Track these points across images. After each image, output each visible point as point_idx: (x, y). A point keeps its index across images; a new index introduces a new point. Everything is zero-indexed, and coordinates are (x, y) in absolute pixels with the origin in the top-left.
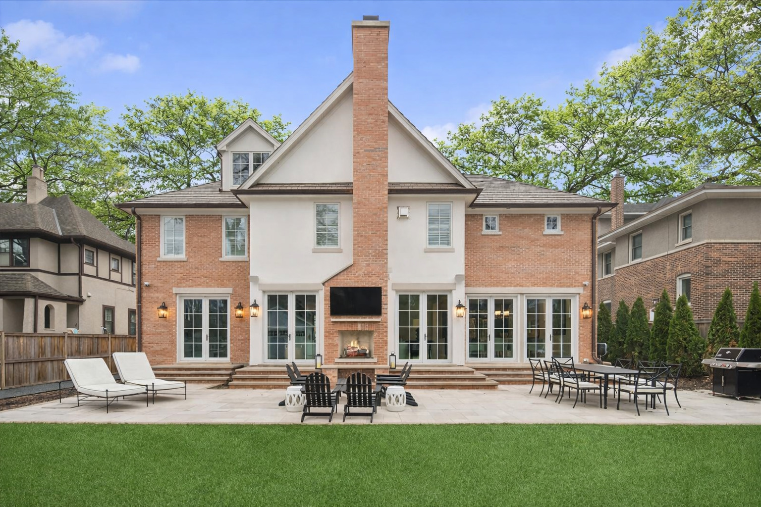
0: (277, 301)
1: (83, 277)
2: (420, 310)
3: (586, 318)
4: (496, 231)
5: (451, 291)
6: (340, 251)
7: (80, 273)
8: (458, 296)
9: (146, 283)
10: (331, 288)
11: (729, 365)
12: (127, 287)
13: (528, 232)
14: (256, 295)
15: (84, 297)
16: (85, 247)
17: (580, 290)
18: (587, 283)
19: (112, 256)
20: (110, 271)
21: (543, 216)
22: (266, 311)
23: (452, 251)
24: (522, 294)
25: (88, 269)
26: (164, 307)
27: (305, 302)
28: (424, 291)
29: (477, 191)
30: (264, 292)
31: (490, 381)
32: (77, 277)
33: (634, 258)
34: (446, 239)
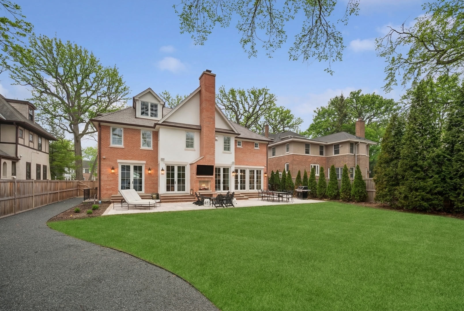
0: (170, 169)
1: (18, 146)
2: (221, 173)
3: (265, 176)
4: (241, 147)
5: (230, 167)
6: (195, 150)
7: (17, 143)
8: (232, 169)
9: (104, 157)
10: (197, 165)
11: (301, 191)
12: (35, 151)
13: (249, 148)
14: (162, 166)
15: (19, 158)
16: (20, 128)
17: (264, 167)
18: (265, 165)
19: (31, 132)
20: (29, 142)
21: (254, 142)
22: (166, 172)
23: (231, 153)
24: (248, 168)
25: (20, 141)
26: (113, 169)
27: (182, 169)
28: (221, 167)
29: (239, 134)
30: (166, 164)
31: (245, 197)
32: (15, 145)
33: (273, 155)
34: (229, 149)
